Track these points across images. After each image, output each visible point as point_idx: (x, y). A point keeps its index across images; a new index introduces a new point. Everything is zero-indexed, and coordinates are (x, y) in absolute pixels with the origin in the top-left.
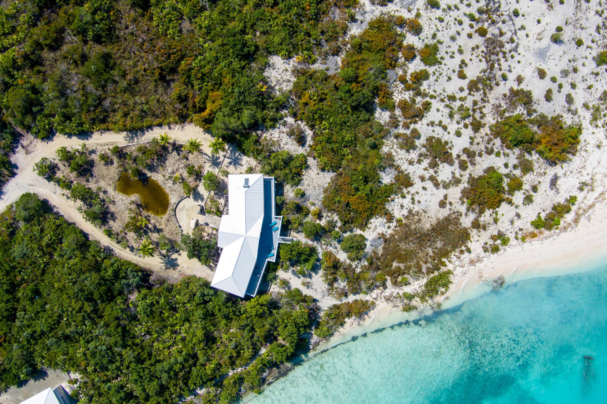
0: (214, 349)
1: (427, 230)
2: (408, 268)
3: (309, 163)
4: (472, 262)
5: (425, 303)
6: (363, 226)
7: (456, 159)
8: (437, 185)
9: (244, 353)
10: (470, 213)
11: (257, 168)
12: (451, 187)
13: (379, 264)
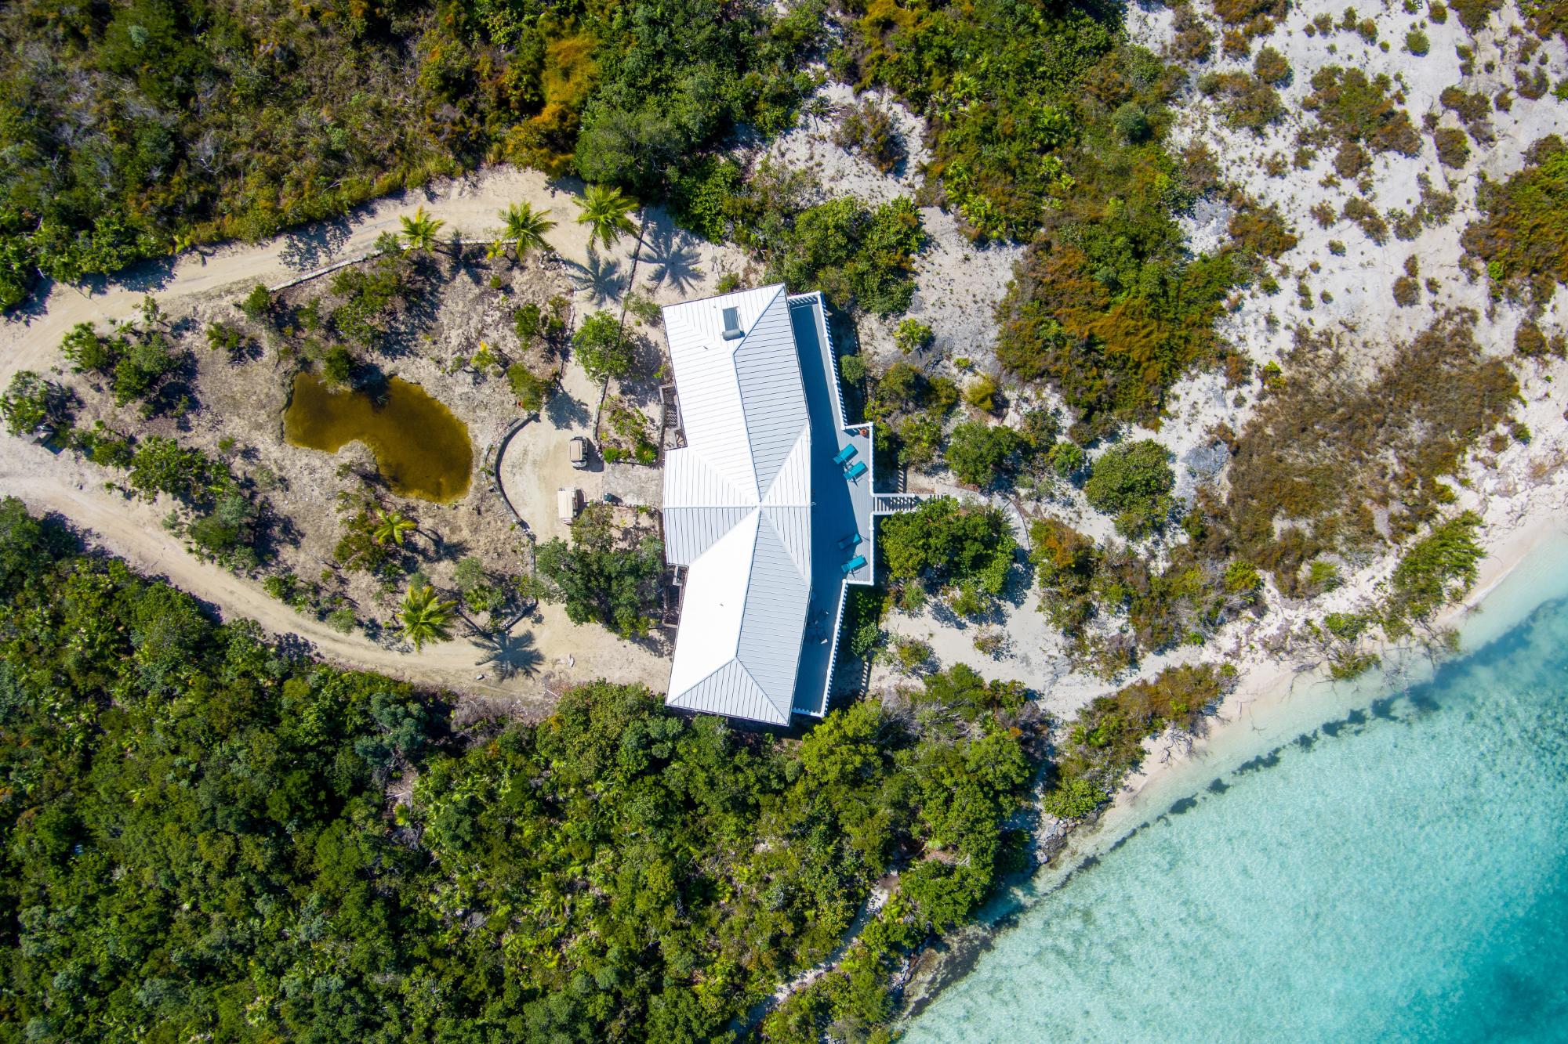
0: (714, 922)
1: (1370, 390)
2: (1325, 531)
3: (928, 228)
4: (1539, 474)
5: (1403, 640)
6: (1152, 413)
7: (1425, 130)
8: (1375, 230)
9: (817, 916)
10: (1503, 307)
11: (752, 276)
12: (1425, 230)
13: (1227, 532)
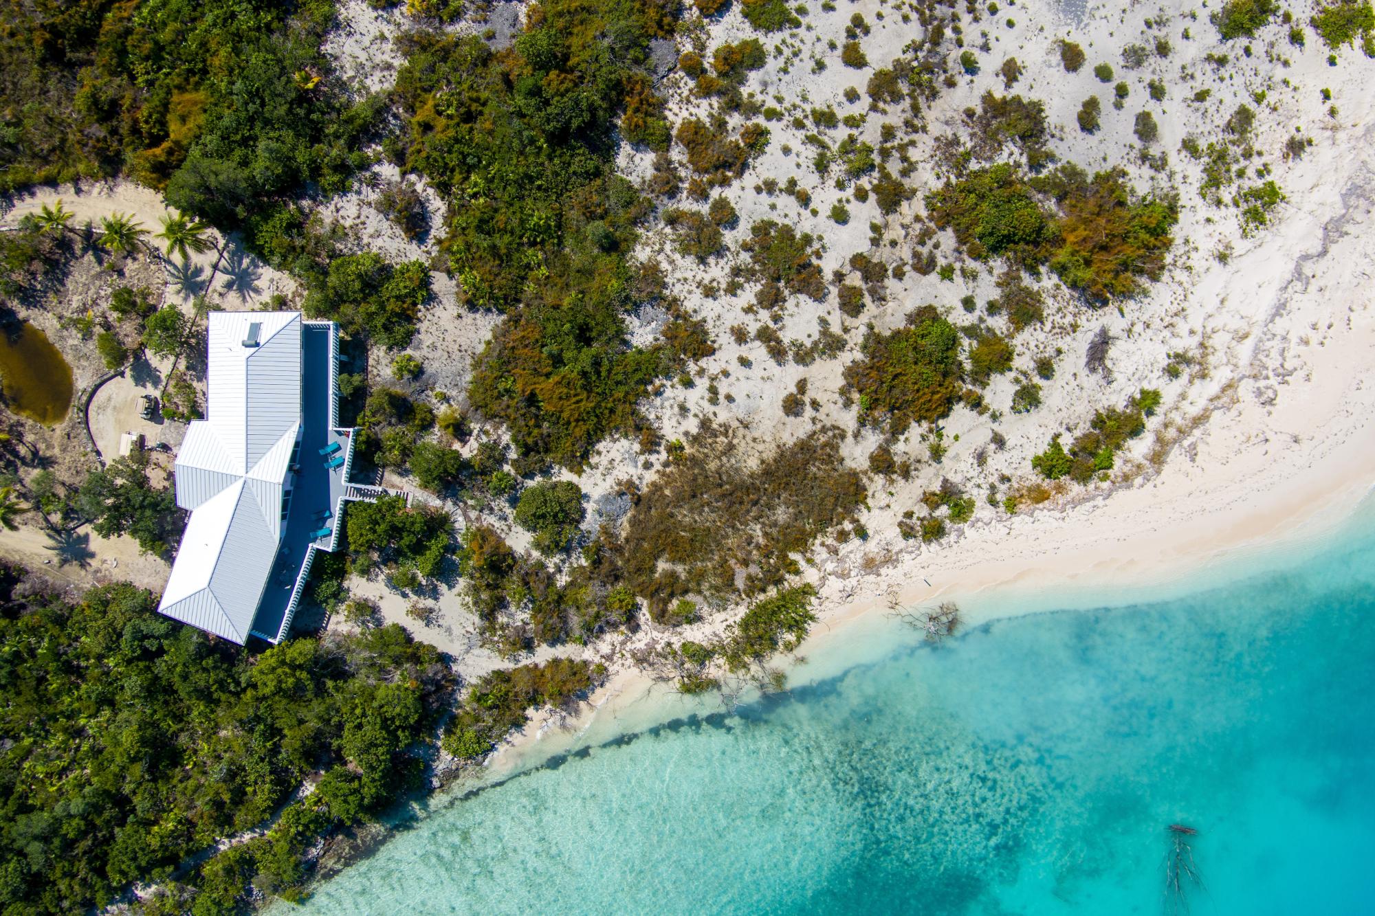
0: (175, 781)
1: (752, 476)
2: (700, 577)
3: (435, 287)
4: (870, 565)
5: (741, 672)
6: (580, 459)
7: (833, 283)
8: (778, 353)
9: (255, 792)
10: (867, 432)
11: (297, 299)
12: (818, 360)
13: (620, 563)
